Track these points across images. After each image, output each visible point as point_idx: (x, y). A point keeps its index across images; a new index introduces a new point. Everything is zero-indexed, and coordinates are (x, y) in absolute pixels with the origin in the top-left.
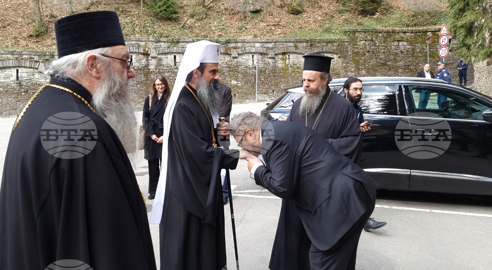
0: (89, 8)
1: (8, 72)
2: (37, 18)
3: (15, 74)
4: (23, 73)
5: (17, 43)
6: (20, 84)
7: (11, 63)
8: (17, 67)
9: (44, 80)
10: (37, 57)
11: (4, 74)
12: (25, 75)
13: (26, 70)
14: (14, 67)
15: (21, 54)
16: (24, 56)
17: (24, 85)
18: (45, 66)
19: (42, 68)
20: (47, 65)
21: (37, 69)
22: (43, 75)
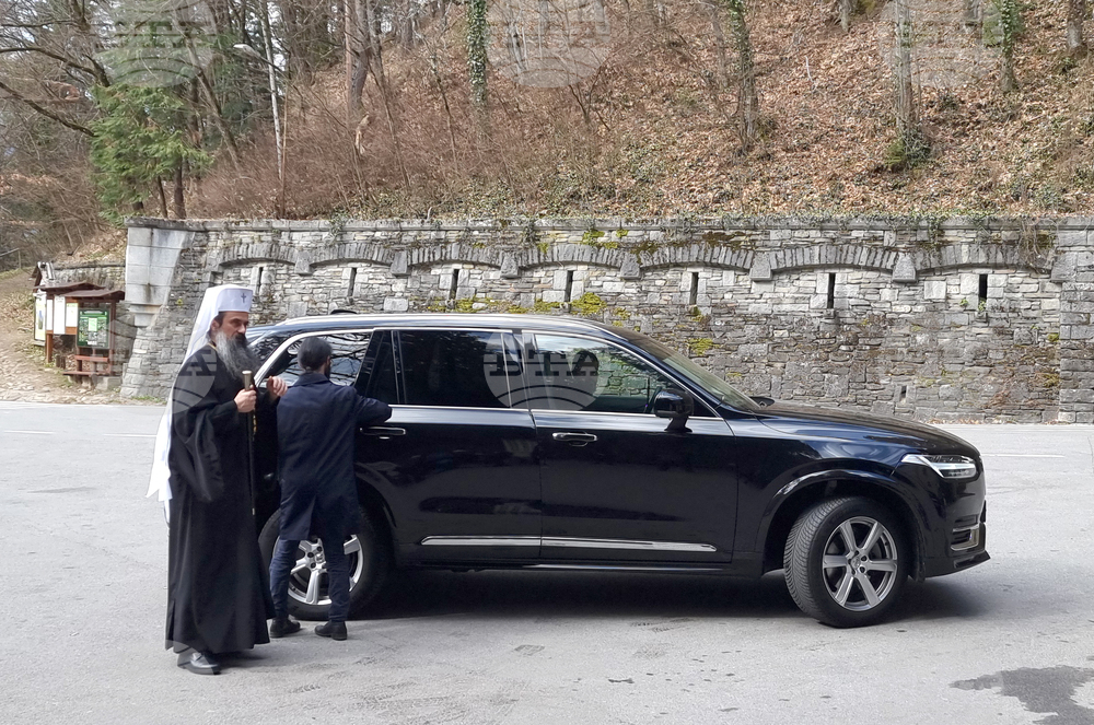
0: (1070, 67)
1: (805, 281)
2: (900, 116)
3: (823, 287)
4: (850, 285)
5: (836, 195)
6: (836, 318)
7: (815, 255)
8: (831, 268)
9: (908, 308)
10: (893, 235)
11: (794, 289)
12: (851, 290)
13: (858, 274)
14: (822, 267)
15: (846, 227)
16: (855, 234)
17: (848, 321)
18: (914, 262)
19: (905, 267)
20: (919, 260)
21: (890, 272)
22: (907, 292)
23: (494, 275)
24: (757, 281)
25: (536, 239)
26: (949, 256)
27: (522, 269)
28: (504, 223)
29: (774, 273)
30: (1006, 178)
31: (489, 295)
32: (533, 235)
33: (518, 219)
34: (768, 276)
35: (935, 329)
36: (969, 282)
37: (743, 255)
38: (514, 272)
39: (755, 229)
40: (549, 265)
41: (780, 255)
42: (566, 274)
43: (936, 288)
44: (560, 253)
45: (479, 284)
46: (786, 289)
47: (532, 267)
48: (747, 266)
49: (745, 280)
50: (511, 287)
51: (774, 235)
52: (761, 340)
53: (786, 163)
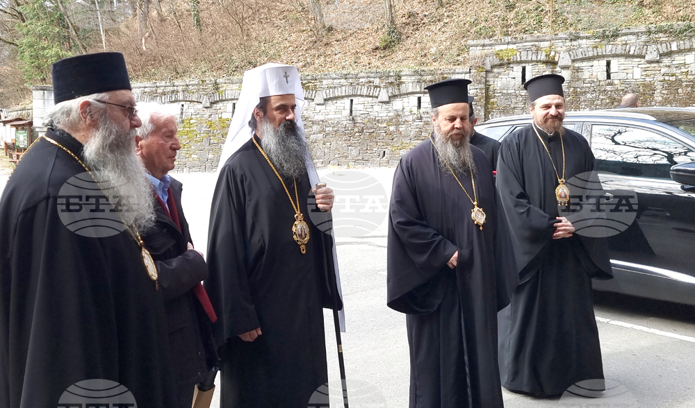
1: (339, 103)
3: (348, 106)
4: (359, 105)
5: (356, 61)
6: (354, 121)
7: (343, 91)
8: (352, 97)
9: (386, 114)
10: (378, 80)
11: (334, 108)
12: (360, 107)
13: (363, 99)
14: (347, 96)
17: (359, 121)
18: (388, 92)
19: (384, 96)
20: (390, 91)
21: (377, 97)
22: (384, 106)
23: (200, 106)
24: (318, 105)
25: (217, 89)
26: (403, 89)
27: (212, 103)
28: (203, 81)
29: (325, 100)
30: (433, 50)
31: (198, 116)
32: (216, 86)
33: (210, 79)
34: (322, 102)
35: (398, 124)
36: (413, 100)
37: (311, 92)
38: (208, 105)
39: (316, 80)
40: (224, 101)
41: (328, 91)
42: (232, 105)
43: (397, 104)
44: (229, 95)
45: (192, 111)
46: (331, 106)
47: (216, 102)
48: (313, 98)
49: (313, 104)
50: (208, 112)
51: (325, 82)
52: (320, 132)
53: (336, 47)
